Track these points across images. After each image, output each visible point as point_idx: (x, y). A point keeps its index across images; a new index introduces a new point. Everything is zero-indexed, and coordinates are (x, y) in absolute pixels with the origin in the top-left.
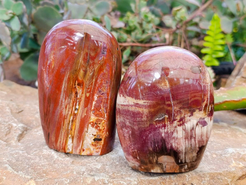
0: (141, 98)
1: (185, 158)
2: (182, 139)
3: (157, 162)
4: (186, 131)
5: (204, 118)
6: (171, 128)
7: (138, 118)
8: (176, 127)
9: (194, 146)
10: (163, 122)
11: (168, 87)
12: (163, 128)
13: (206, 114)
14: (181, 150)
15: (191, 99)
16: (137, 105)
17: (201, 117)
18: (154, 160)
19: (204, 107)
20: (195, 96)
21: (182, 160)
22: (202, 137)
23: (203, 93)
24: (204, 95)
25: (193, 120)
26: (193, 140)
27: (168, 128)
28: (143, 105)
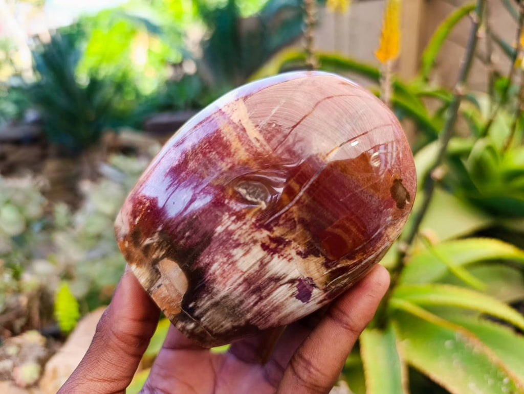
0: (261, 126)
1: (207, 310)
2: (241, 274)
3: (156, 262)
4: (261, 269)
5: (316, 287)
6: (247, 234)
7: (214, 153)
8: (255, 242)
9: (244, 310)
11: (328, 160)
12: (234, 218)
13: (326, 284)
14: (215, 290)
15: (337, 226)
16: (240, 129)
17: (313, 279)
18: (154, 253)
19: (339, 266)
20: (347, 231)
21: (198, 307)
22: (273, 311)
23: (365, 243)
24: (363, 250)
25: (294, 267)
26: (254, 298)
27: (240, 228)
28: (249, 140)
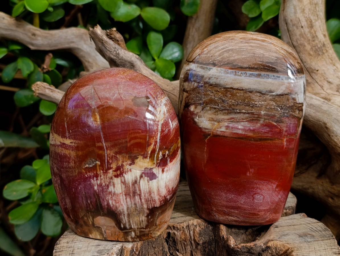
0: (67, 136)
1: (129, 222)
2: (121, 195)
3: (93, 224)
4: (125, 185)
5: (152, 169)
6: (106, 179)
7: (65, 164)
8: (111, 178)
9: (140, 206)
10: (94, 170)
11: (99, 123)
12: (95, 178)
13: (154, 163)
14: (121, 211)
15: (130, 141)
16: (63, 145)
17: (147, 167)
18: (89, 222)
19: (149, 152)
20: (135, 138)
21: (125, 224)
22: (150, 194)
23: (148, 134)
24: (150, 137)
25: (135, 171)
26: (137, 198)
27: (101, 179)
28: (70, 146)
